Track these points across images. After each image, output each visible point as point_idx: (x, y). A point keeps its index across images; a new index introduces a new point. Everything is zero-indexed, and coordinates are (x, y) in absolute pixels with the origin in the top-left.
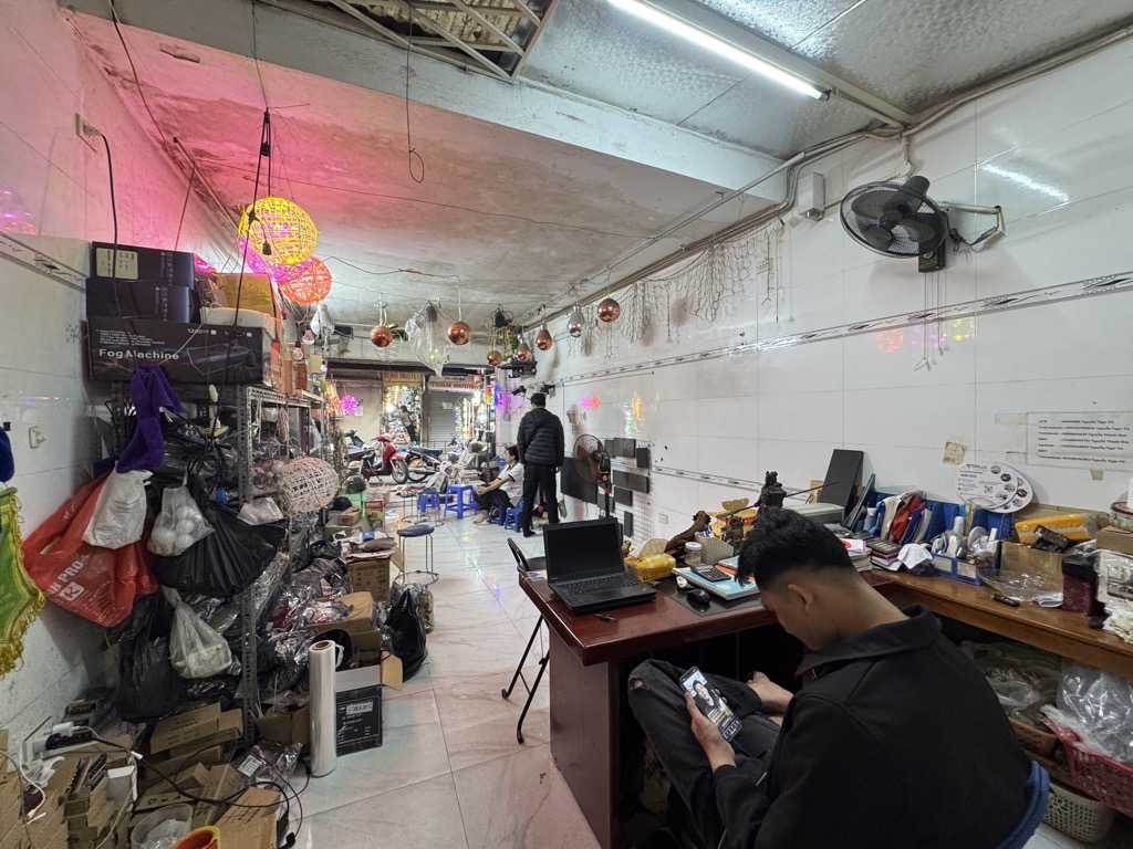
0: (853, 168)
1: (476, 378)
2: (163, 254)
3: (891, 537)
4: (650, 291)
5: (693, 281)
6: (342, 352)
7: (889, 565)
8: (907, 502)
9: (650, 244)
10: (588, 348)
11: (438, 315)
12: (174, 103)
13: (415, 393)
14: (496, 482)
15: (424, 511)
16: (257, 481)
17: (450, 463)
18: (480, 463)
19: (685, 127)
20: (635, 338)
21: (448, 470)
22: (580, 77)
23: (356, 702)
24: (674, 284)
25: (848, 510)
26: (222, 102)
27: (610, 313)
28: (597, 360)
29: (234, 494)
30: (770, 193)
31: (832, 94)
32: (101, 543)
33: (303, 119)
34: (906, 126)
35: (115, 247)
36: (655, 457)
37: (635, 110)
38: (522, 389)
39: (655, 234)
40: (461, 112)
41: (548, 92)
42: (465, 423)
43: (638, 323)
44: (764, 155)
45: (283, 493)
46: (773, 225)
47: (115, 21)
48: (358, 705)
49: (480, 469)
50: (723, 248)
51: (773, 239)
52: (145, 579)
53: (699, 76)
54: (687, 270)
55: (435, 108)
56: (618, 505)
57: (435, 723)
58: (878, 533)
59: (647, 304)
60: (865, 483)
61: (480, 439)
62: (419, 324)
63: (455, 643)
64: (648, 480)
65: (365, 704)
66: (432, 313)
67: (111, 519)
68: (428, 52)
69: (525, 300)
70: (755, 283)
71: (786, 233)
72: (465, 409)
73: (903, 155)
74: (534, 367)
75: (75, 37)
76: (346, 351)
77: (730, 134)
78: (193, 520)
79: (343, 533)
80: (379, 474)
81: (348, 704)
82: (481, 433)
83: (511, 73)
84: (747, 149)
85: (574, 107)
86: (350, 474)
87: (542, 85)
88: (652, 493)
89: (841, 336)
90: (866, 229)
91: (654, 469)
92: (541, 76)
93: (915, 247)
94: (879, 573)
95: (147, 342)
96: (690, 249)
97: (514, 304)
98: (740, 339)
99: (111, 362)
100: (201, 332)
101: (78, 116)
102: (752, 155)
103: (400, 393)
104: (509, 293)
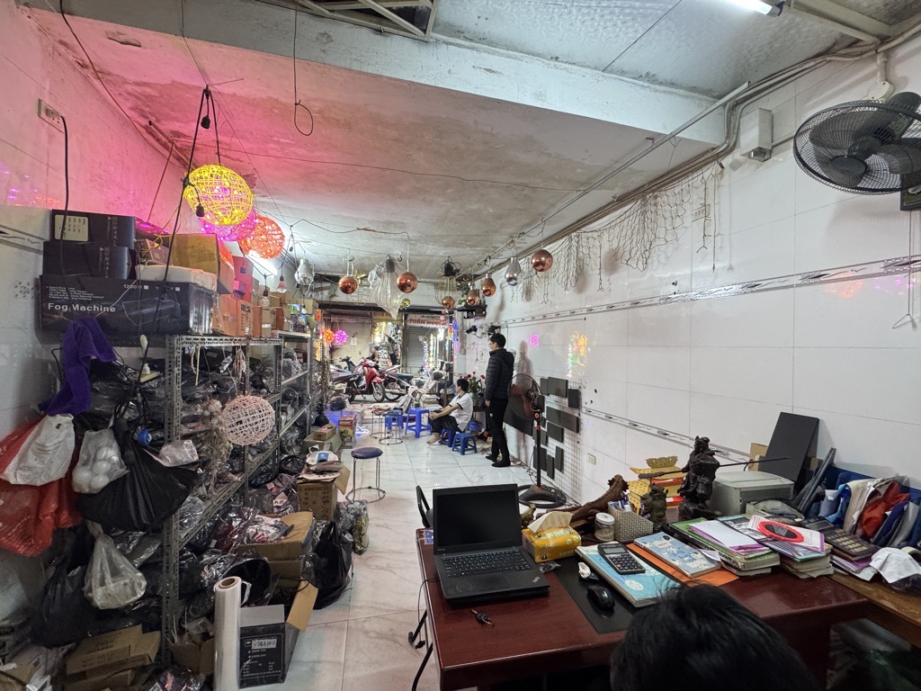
0: (809, 99)
1: (442, 318)
2: (109, 218)
3: (859, 531)
4: (584, 242)
5: (625, 230)
6: (332, 296)
7: (859, 572)
8: (883, 491)
9: (580, 196)
10: (528, 293)
11: (396, 267)
12: (138, 89)
13: (398, 328)
14: (448, 408)
15: (390, 428)
16: (184, 422)
17: (416, 388)
18: (439, 389)
19: (611, 72)
20: (569, 285)
21: (414, 394)
22: (495, 29)
23: (261, 638)
24: (606, 235)
25: (799, 485)
26: (174, 84)
27: (542, 264)
28: (535, 306)
29: (159, 434)
30: (706, 134)
31: (785, 7)
32: (20, 481)
33: (243, 94)
34: (884, 39)
35: (66, 213)
36: (586, 398)
37: (557, 58)
38: (474, 329)
39: (586, 186)
40: (375, 72)
41: (465, 47)
42: (431, 354)
43: (572, 272)
44: (700, 96)
45: (217, 430)
46: (710, 171)
47: (63, 13)
48: (263, 641)
49: (439, 394)
50: (656, 197)
51: (711, 185)
52: (65, 516)
53: (623, 8)
54: (619, 220)
55: (350, 70)
56: (550, 440)
57: (339, 663)
58: (840, 522)
59: (581, 254)
60: (822, 454)
61: (441, 369)
62: (379, 275)
63: (382, 568)
64: (578, 420)
65: (269, 640)
66: (391, 265)
67: (32, 460)
68: (341, 16)
69: (471, 252)
70: (690, 230)
71: (726, 177)
72: (432, 343)
73: (879, 74)
74: (485, 310)
75: (39, 33)
76: (335, 295)
77: (662, 76)
78: (109, 460)
79: (317, 447)
80: (363, 393)
81: (254, 638)
82: (442, 363)
83: (425, 31)
84: (681, 92)
85: (492, 60)
86: (335, 395)
87: (459, 41)
88: (581, 432)
89: (792, 286)
90: (827, 162)
91: (584, 410)
92: (456, 32)
93: (896, 181)
94: (843, 580)
95: (90, 296)
96: (621, 200)
97: (464, 256)
98: (674, 289)
99: (58, 314)
100: (135, 287)
101: (40, 101)
102: (686, 97)
103: (386, 328)
104: (457, 247)
